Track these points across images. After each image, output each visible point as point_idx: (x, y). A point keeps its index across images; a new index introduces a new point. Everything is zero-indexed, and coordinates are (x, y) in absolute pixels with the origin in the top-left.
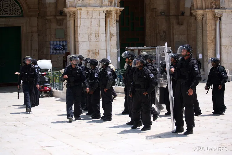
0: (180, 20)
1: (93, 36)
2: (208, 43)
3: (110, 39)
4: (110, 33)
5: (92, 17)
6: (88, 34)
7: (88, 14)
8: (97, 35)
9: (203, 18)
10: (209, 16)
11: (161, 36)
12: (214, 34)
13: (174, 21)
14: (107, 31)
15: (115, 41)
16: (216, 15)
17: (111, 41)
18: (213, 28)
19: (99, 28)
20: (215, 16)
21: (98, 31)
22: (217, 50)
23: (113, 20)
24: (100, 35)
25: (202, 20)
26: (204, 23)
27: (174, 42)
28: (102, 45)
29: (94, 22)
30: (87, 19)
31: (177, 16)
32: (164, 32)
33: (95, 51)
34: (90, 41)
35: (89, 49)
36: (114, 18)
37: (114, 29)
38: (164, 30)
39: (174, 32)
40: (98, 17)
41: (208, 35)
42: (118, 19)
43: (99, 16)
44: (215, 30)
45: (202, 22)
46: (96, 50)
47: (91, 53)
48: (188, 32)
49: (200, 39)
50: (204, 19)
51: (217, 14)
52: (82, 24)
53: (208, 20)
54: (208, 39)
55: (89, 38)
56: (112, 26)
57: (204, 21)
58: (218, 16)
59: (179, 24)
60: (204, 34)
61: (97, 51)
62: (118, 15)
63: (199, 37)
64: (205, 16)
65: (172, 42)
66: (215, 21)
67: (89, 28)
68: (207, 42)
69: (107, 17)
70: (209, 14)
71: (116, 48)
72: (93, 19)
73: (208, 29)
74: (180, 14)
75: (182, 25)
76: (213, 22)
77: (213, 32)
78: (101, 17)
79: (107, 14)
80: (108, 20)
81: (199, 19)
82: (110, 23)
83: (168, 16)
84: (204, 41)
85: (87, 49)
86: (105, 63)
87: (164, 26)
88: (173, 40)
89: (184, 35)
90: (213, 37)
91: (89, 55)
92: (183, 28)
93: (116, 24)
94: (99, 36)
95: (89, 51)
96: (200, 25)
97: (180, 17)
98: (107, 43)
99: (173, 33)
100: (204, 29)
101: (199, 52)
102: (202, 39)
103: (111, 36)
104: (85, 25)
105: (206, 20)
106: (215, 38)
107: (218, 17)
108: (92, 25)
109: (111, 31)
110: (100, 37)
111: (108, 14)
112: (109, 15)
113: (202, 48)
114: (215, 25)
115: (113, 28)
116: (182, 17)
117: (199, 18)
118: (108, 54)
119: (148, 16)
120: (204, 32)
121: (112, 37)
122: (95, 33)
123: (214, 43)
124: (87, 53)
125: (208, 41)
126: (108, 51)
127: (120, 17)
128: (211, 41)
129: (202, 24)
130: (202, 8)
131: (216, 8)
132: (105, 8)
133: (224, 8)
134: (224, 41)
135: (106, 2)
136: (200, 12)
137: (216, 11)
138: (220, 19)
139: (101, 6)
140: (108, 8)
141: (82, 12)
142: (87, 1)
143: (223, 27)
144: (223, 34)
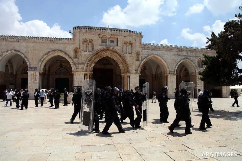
1: (80, 82)
5: (80, 75)
6: (78, 81)
7: (78, 75)
10: (126, 76)
16: (128, 76)
25: (124, 77)
29: (80, 77)
36: (88, 76)
41: (125, 82)
43: (82, 75)
44: (128, 81)
52: (76, 78)
62: (91, 75)
66: (128, 78)
67: (78, 79)
80: (86, 77)
102: (123, 84)
106: (128, 84)
111: (85, 75)
117: (122, 77)
123: (127, 86)
125: (125, 85)
129: (124, 79)
130: (123, 73)
131: (128, 73)
132: (84, 73)
133: (131, 73)
134: (131, 85)
135: (84, 70)
136: (123, 74)
137: (128, 74)
138: (130, 77)
139: (83, 72)
140: (85, 73)
141: (76, 74)
142: (77, 70)
143: (130, 80)
144: (130, 83)
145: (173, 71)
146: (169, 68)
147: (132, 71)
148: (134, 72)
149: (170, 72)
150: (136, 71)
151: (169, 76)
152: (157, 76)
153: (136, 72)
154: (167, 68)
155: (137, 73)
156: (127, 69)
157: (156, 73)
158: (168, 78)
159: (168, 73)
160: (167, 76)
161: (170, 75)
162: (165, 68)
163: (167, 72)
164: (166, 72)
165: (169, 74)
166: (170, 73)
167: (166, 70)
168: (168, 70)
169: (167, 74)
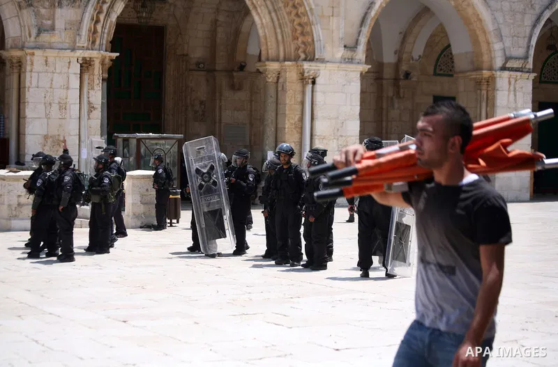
0: (235, 80)
1: (55, 107)
2: (286, 130)
3: (89, 115)
4: (89, 103)
5: (55, 69)
6: (45, 103)
7: (46, 64)
8: (63, 107)
9: (278, 78)
10: (291, 75)
11: (196, 112)
12: (299, 113)
13: (223, 81)
14: (82, 99)
15: (97, 119)
16: (306, 75)
17: (89, 118)
18: (299, 100)
19: (67, 93)
20: (303, 75)
21: (64, 98)
22: (305, 145)
23: (96, 77)
24: (68, 106)
25: (277, 82)
26: (280, 89)
27: (222, 124)
28: (72, 127)
29: (59, 80)
30: (44, 74)
31: (229, 72)
32: (202, 103)
33: (57, 137)
34: (47, 116)
35: (45, 133)
36: (98, 73)
37: (97, 96)
38: (203, 99)
39: (223, 103)
40: (65, 70)
41: (287, 112)
42: (106, 76)
43: (69, 68)
44: (303, 103)
45: (277, 88)
46: (59, 135)
47: (50, 141)
48: (251, 105)
49: (270, 120)
50: (281, 80)
51: (308, 72)
52: (34, 83)
53: (287, 84)
54: (287, 121)
55: (48, 112)
56: (93, 89)
57: (280, 85)
58: (309, 76)
59: (235, 87)
60: (280, 112)
61: (62, 139)
62: (107, 66)
63: (270, 116)
64: (283, 74)
65: (217, 125)
66: (304, 87)
67: (47, 92)
68: (285, 128)
69: (83, 71)
70: (290, 72)
71: (99, 134)
72: (55, 74)
73: (287, 102)
74: (236, 69)
75: (240, 89)
76: (298, 87)
77: (298, 107)
78: (71, 70)
79: (84, 65)
80: (86, 77)
81: (270, 80)
82: (89, 83)
83: (211, 71)
84: (279, 126)
85: (41, 133)
86: (62, 163)
87: (202, 92)
88: (220, 120)
89: (244, 110)
90: (297, 118)
91: (45, 145)
92: (242, 95)
93: (101, 84)
94: (68, 108)
95: (46, 137)
96: (272, 91)
97: (235, 74)
98: (83, 123)
99: (220, 107)
100: (279, 101)
101: (267, 147)
102: (274, 121)
103: (91, 108)
104: (40, 84)
105: (285, 82)
106: (302, 119)
107: (309, 79)
108: (54, 86)
109: (90, 99)
110: (68, 111)
111: (86, 65)
112: (87, 67)
113: (274, 140)
114: (303, 93)
115: (94, 94)
116: (241, 73)
117: (271, 78)
118: (82, 145)
119: (170, 69)
120: (280, 107)
121: (92, 111)
122: (59, 103)
123: (299, 131)
124: (42, 140)
125: (287, 127)
126: (82, 139)
127: (110, 71)
128: (293, 126)
129: (277, 91)
130: (277, 59)
131: (305, 60)
132: (79, 54)
133: (322, 61)
134: (320, 127)
135: (83, 40)
136: (273, 66)
137: (306, 65)
138: (314, 83)
139: (73, 50)
140: (87, 54)
141: (35, 58)
142: (45, 37)
143: (319, 97)
144: (318, 113)
145: (520, 52)
146: (501, 38)
147: (329, 48)
148: (340, 53)
149: (507, 59)
150: (351, 47)
151: (503, 79)
152: (407, 75)
153: (349, 54)
154: (493, 39)
155: (351, 61)
156: (302, 34)
157: (400, 60)
158: (494, 89)
159: (499, 62)
160: (491, 81)
161: (506, 74)
162: (481, 38)
163: (491, 59)
164: (486, 58)
165: (503, 68)
166: (508, 65)
167: (484, 48)
168: (497, 46)
169: (491, 69)
